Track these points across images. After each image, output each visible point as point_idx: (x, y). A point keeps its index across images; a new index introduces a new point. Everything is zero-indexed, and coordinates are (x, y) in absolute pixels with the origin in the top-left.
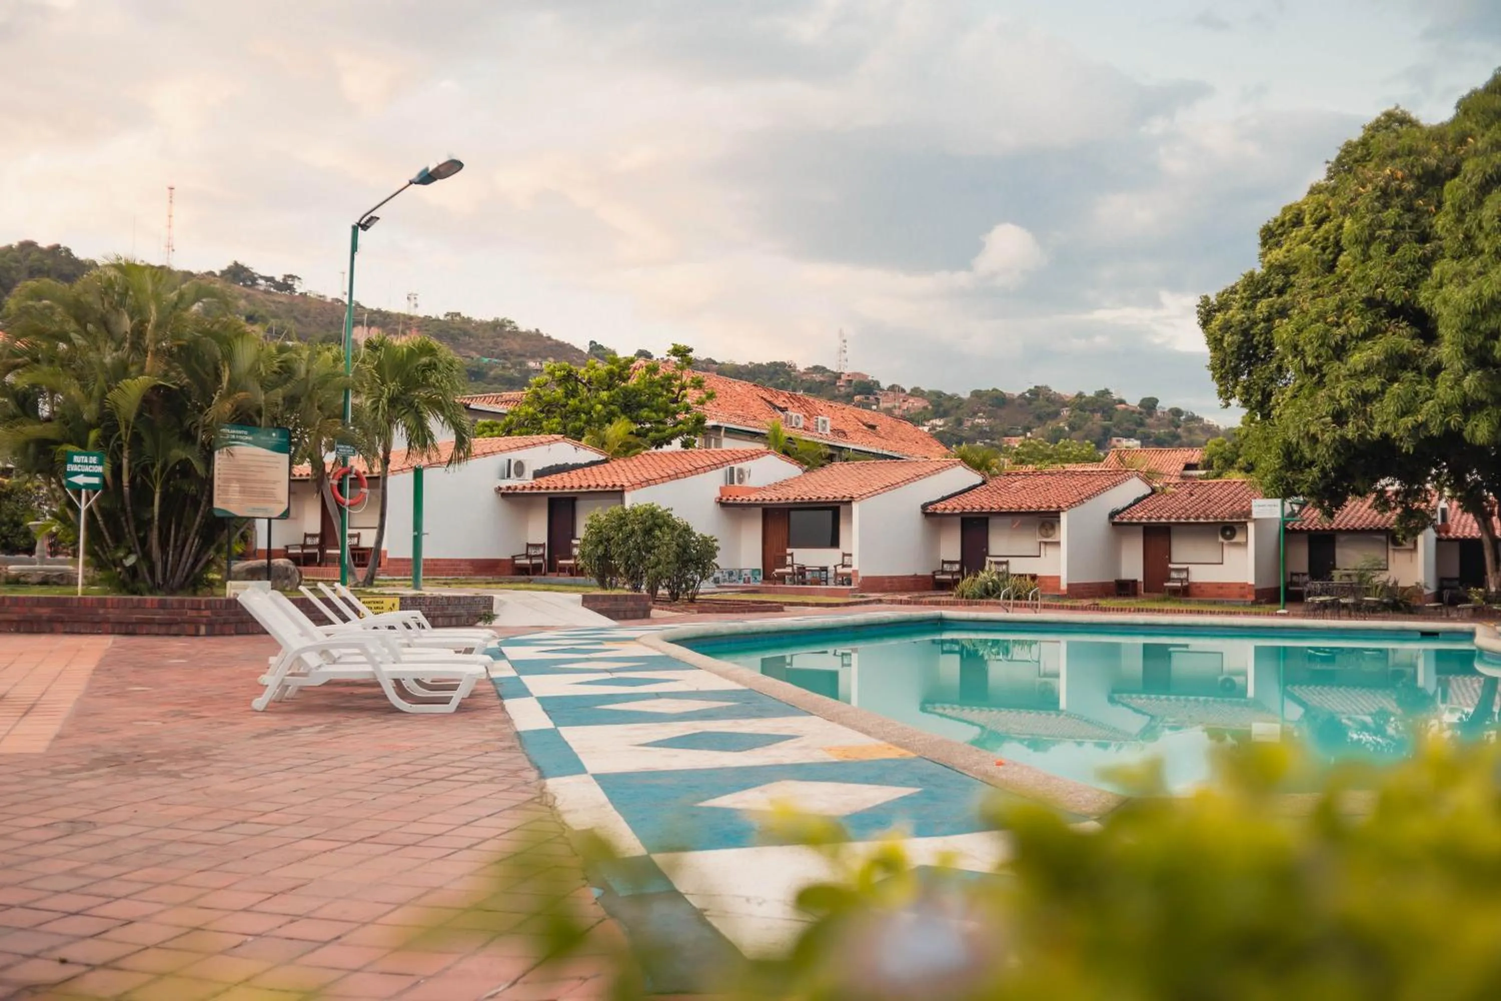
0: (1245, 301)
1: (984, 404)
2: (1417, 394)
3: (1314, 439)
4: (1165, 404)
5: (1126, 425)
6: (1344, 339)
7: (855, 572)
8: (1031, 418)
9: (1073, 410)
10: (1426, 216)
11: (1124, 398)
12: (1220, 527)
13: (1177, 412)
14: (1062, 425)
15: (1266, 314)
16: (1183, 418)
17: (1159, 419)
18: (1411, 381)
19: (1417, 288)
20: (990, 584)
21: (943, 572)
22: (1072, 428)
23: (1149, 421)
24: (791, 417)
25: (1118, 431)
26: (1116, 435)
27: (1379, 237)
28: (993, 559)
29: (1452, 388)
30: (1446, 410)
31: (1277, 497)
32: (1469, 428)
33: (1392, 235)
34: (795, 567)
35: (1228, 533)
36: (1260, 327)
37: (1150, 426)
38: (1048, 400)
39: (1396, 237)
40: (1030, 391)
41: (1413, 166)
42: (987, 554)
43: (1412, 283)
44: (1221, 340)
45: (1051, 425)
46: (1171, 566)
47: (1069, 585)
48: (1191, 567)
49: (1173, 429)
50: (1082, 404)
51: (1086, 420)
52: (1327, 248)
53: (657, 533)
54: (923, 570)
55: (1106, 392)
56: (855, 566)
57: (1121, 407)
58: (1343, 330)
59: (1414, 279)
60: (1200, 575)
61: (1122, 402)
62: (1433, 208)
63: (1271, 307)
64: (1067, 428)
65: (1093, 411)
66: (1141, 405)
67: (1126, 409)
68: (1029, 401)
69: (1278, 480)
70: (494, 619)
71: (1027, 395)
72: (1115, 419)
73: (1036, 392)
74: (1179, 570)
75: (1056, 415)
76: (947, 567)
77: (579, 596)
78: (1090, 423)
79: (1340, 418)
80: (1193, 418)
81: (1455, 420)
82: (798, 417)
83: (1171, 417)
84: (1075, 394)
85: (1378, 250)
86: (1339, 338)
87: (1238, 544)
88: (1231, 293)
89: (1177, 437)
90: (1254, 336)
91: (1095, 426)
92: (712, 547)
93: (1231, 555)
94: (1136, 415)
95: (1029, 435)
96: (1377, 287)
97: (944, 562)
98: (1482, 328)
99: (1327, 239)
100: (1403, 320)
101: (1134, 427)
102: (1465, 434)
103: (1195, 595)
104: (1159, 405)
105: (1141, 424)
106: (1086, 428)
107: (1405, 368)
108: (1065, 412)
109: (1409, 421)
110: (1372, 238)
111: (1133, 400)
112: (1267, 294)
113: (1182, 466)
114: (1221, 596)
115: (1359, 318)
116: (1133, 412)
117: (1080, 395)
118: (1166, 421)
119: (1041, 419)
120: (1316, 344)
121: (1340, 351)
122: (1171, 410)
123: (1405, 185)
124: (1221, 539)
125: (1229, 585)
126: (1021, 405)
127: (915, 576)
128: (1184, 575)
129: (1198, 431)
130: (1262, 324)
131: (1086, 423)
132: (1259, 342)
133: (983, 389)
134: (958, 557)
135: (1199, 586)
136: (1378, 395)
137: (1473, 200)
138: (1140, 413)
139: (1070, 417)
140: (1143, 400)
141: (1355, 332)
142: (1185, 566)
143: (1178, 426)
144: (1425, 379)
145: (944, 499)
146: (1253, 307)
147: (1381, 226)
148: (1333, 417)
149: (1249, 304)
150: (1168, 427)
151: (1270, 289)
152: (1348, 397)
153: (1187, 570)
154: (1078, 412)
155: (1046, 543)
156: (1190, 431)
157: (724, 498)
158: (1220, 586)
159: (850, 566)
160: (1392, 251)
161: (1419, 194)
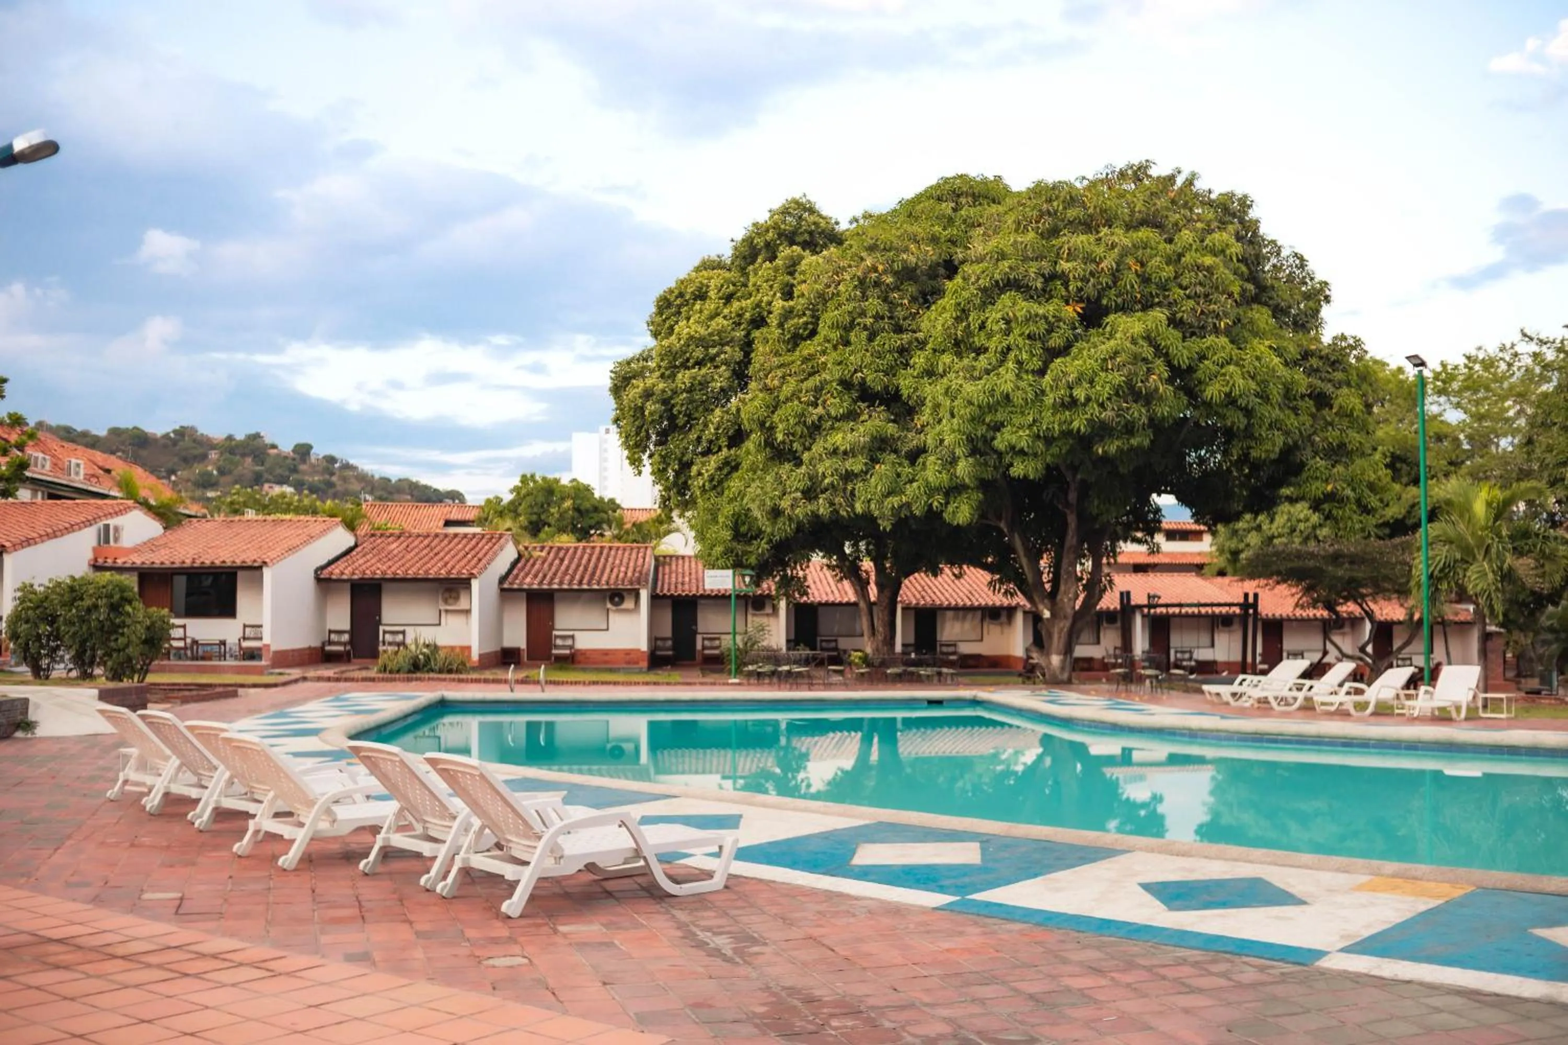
0: (662, 370)
1: (123, 443)
2: (899, 475)
3: (776, 513)
4: (319, 451)
5: (279, 471)
6: (820, 418)
7: (268, 646)
8: (176, 459)
9: (221, 454)
10: (899, 309)
11: (276, 442)
12: (608, 594)
13: (331, 460)
14: (210, 468)
15: (688, 385)
16: (337, 465)
17: (313, 466)
18: (893, 463)
19: (894, 375)
20: (421, 657)
21: (330, 643)
22: (222, 472)
23: (303, 467)
24: (36, 458)
25: (270, 477)
26: (268, 481)
27: (859, 324)
28: (388, 628)
29: (940, 473)
30: (931, 491)
31: (728, 568)
32: (950, 509)
33: (872, 324)
34: (189, 641)
35: (617, 599)
36: (682, 397)
37: (304, 473)
38: (194, 441)
39: (876, 326)
40: (175, 431)
41: (893, 261)
42: (379, 623)
43: (890, 371)
44: (642, 409)
45: (197, 469)
46: (555, 633)
47: (480, 655)
48: (577, 634)
49: (327, 477)
50: (231, 447)
51: (236, 464)
52: (740, 324)
53: (128, 609)
54: (314, 642)
55: (257, 436)
56: (267, 640)
57: (273, 452)
58: (820, 410)
59: (892, 367)
60: (585, 642)
61: (274, 446)
62: (906, 301)
63: (694, 378)
64: (215, 472)
65: (244, 455)
66: (294, 451)
67: (278, 455)
68: (175, 443)
69: (728, 552)
70: (35, 728)
71: (172, 435)
72: (267, 465)
73: (182, 433)
74: (564, 638)
75: (204, 457)
76: (334, 637)
77: (95, 692)
78: (240, 468)
79: (810, 494)
80: (347, 466)
81: (937, 501)
82: (44, 459)
83: (325, 464)
84: (224, 436)
85: (858, 337)
86: (815, 417)
87: (627, 611)
88: (646, 360)
89: (331, 485)
90: (673, 406)
91: (245, 471)
92: (168, 623)
93: (618, 621)
94: (289, 461)
95: (173, 478)
96: (856, 371)
97: (330, 632)
98: (988, 420)
99: (740, 316)
100: (880, 404)
101: (287, 473)
102: (945, 515)
103: (579, 662)
104: (313, 451)
105: (295, 470)
106: (236, 472)
107: (884, 450)
108: (213, 455)
109: (895, 501)
110: (851, 326)
111: (286, 447)
112: (685, 366)
113: (442, 523)
114: (606, 662)
115: (838, 400)
116: (286, 458)
117: (230, 438)
118: (320, 469)
119: (187, 461)
120: (792, 421)
121: (815, 429)
122: (324, 457)
123: (884, 278)
124: (609, 606)
125: (614, 651)
126: (165, 446)
127: (310, 648)
128: (569, 642)
129: (353, 480)
130: (685, 395)
131: (237, 467)
132: (680, 412)
133: (123, 425)
134: (347, 627)
135: (583, 653)
136: (864, 475)
137: (978, 301)
138: (294, 459)
139: (218, 460)
140: (296, 446)
141: (833, 413)
142: (571, 633)
143: (332, 474)
144: (906, 463)
145: (330, 563)
146: (673, 376)
147: (863, 314)
148: (803, 492)
149: (667, 373)
150: (322, 474)
151: (688, 360)
152: (832, 475)
153: (573, 637)
154: (228, 455)
155: (447, 611)
156: (345, 479)
157: (100, 561)
158: (606, 652)
159: (261, 639)
160: (871, 339)
161: (897, 288)
